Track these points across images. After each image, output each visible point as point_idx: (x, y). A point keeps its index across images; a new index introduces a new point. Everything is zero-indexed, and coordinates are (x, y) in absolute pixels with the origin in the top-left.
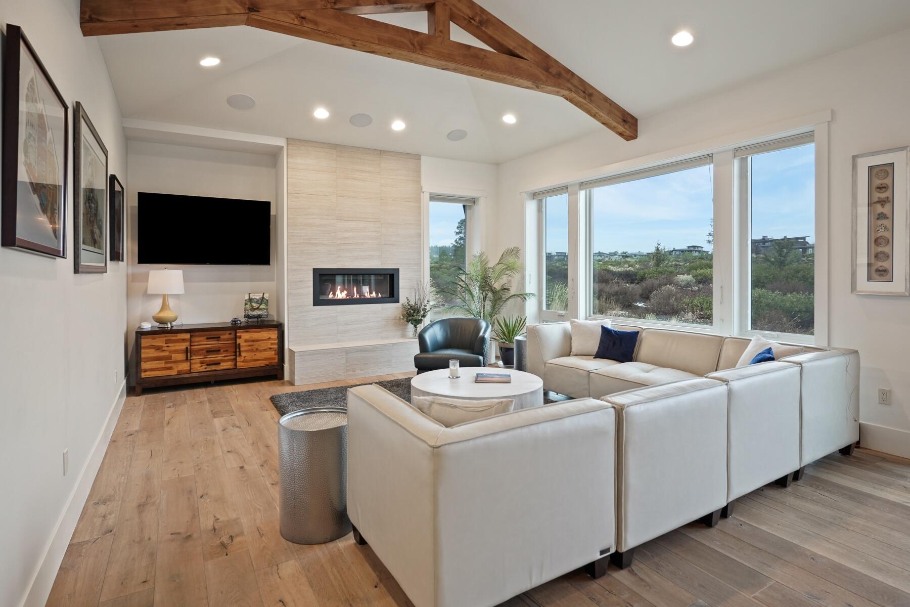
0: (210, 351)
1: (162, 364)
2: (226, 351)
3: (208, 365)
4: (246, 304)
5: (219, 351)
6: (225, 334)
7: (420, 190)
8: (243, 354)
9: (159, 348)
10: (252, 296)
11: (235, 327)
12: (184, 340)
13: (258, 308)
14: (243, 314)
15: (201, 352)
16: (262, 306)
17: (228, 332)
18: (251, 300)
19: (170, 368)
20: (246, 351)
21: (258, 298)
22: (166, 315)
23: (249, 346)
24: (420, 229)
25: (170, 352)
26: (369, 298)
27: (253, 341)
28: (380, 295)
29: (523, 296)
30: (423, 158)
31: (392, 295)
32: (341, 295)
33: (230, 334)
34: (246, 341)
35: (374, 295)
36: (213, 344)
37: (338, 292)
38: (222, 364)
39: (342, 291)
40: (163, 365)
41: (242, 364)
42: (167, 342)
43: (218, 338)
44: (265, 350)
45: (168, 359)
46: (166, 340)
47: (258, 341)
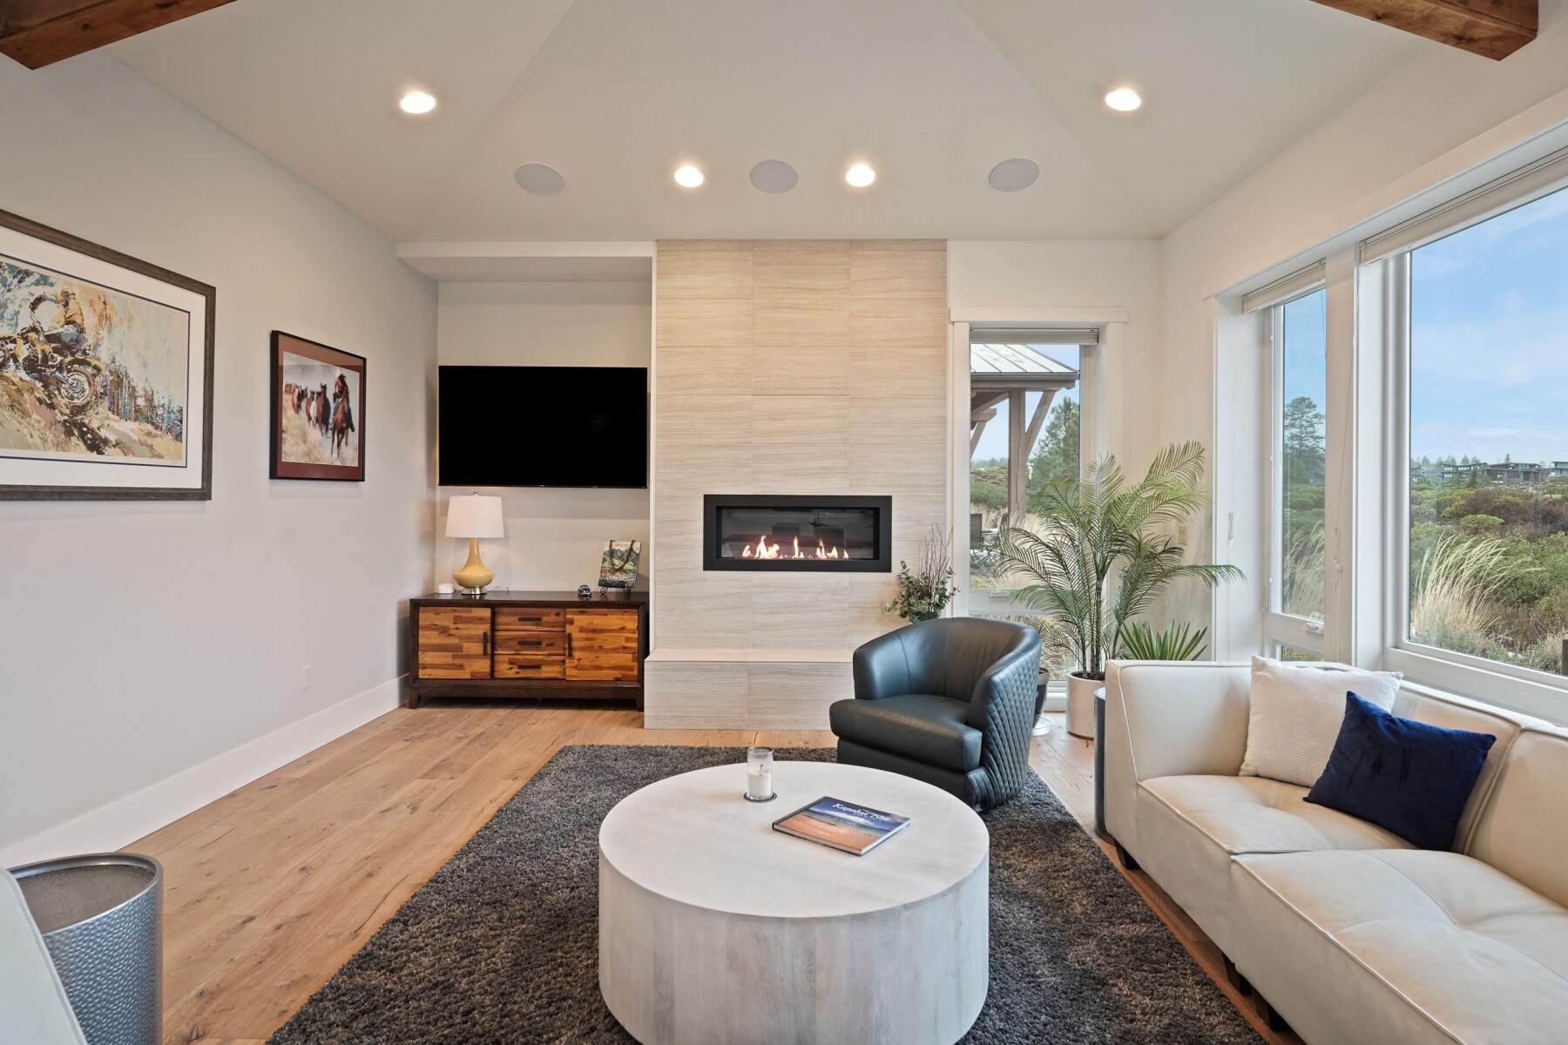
0: (525, 643)
1: (446, 658)
2: (551, 645)
3: (520, 667)
4: (604, 560)
5: (540, 643)
6: (549, 615)
7: (945, 320)
8: (577, 654)
9: (444, 631)
10: (615, 547)
12: (481, 620)
13: (621, 569)
14: (597, 578)
15: (511, 643)
16: (629, 566)
17: (555, 611)
18: (612, 553)
19: (460, 667)
20: (581, 649)
21: (623, 549)
22: (473, 573)
23: (588, 639)
24: (945, 407)
25: (461, 638)
26: (823, 561)
27: (594, 631)
28: (846, 555)
29: (1209, 573)
30: (952, 246)
31: (876, 554)
32: (767, 552)
33: (558, 614)
34: (582, 630)
35: (834, 553)
36: (530, 630)
37: (762, 546)
38: (544, 668)
39: (768, 544)
40: (450, 660)
41: (575, 672)
42: (457, 620)
43: (537, 620)
44: (615, 650)
45: (456, 650)
46: (455, 618)
47: (602, 631)
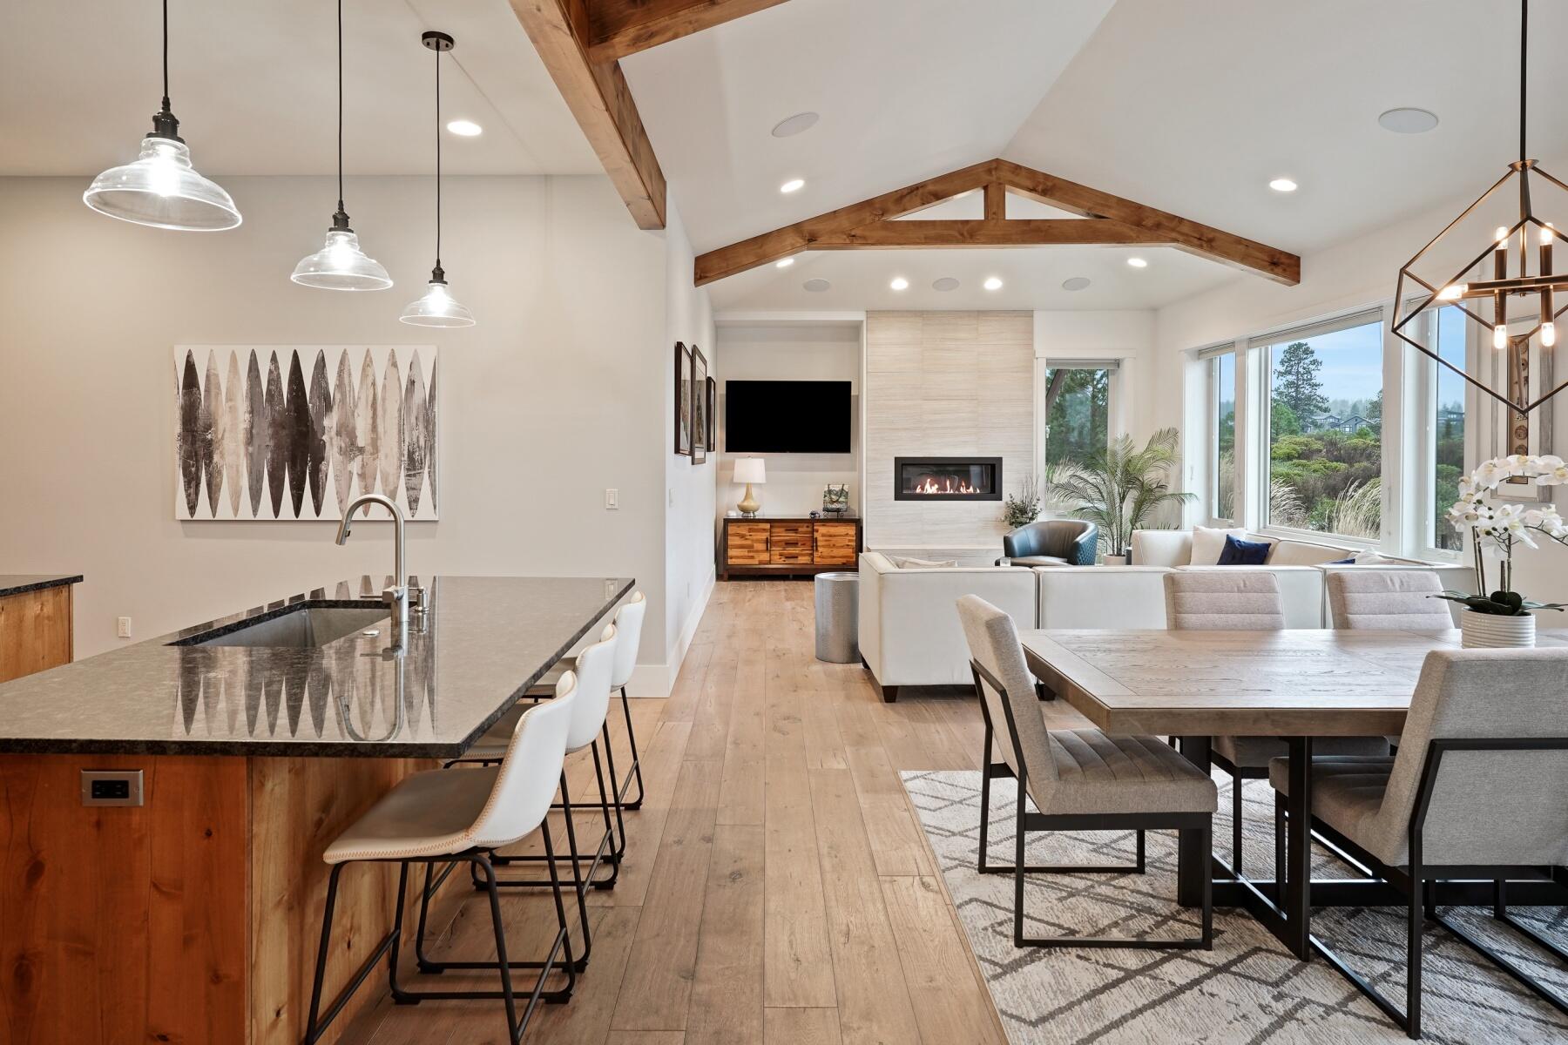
0: (788, 544)
1: (744, 552)
2: (804, 544)
3: (786, 558)
4: (825, 496)
5: (797, 544)
6: (802, 527)
7: (1032, 356)
8: (820, 549)
9: (742, 536)
10: (831, 488)
11: (813, 520)
12: (764, 530)
13: (837, 501)
14: (822, 507)
15: (780, 544)
16: (841, 499)
17: (806, 525)
18: (830, 492)
19: (752, 557)
20: (823, 546)
21: (837, 489)
22: (750, 504)
23: (826, 541)
24: (1032, 406)
25: (752, 540)
26: (964, 495)
27: (830, 536)
28: (978, 491)
29: (1180, 497)
30: (1036, 315)
31: (992, 490)
32: (931, 489)
33: (808, 527)
34: (823, 535)
35: (971, 490)
36: (791, 536)
37: (927, 486)
38: (800, 558)
39: (931, 485)
40: (746, 554)
41: (819, 560)
42: (750, 530)
43: (796, 531)
44: (842, 547)
45: (750, 547)
46: (750, 529)
47: (835, 536)
